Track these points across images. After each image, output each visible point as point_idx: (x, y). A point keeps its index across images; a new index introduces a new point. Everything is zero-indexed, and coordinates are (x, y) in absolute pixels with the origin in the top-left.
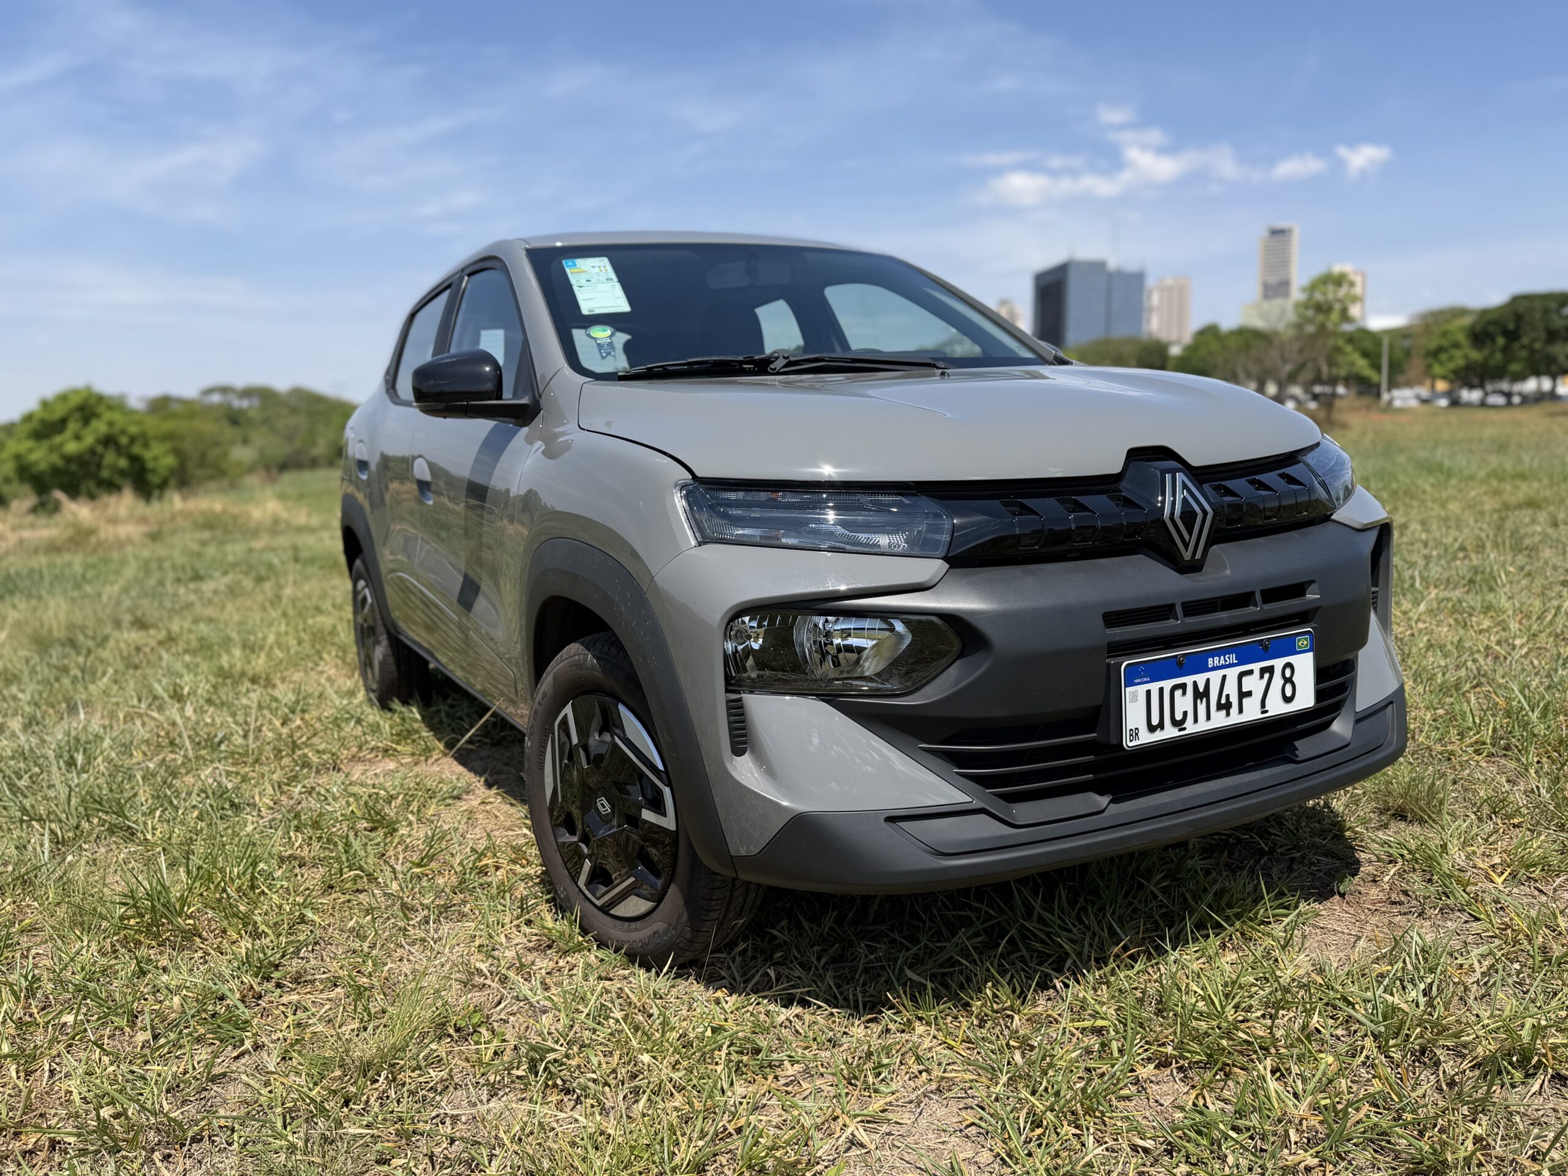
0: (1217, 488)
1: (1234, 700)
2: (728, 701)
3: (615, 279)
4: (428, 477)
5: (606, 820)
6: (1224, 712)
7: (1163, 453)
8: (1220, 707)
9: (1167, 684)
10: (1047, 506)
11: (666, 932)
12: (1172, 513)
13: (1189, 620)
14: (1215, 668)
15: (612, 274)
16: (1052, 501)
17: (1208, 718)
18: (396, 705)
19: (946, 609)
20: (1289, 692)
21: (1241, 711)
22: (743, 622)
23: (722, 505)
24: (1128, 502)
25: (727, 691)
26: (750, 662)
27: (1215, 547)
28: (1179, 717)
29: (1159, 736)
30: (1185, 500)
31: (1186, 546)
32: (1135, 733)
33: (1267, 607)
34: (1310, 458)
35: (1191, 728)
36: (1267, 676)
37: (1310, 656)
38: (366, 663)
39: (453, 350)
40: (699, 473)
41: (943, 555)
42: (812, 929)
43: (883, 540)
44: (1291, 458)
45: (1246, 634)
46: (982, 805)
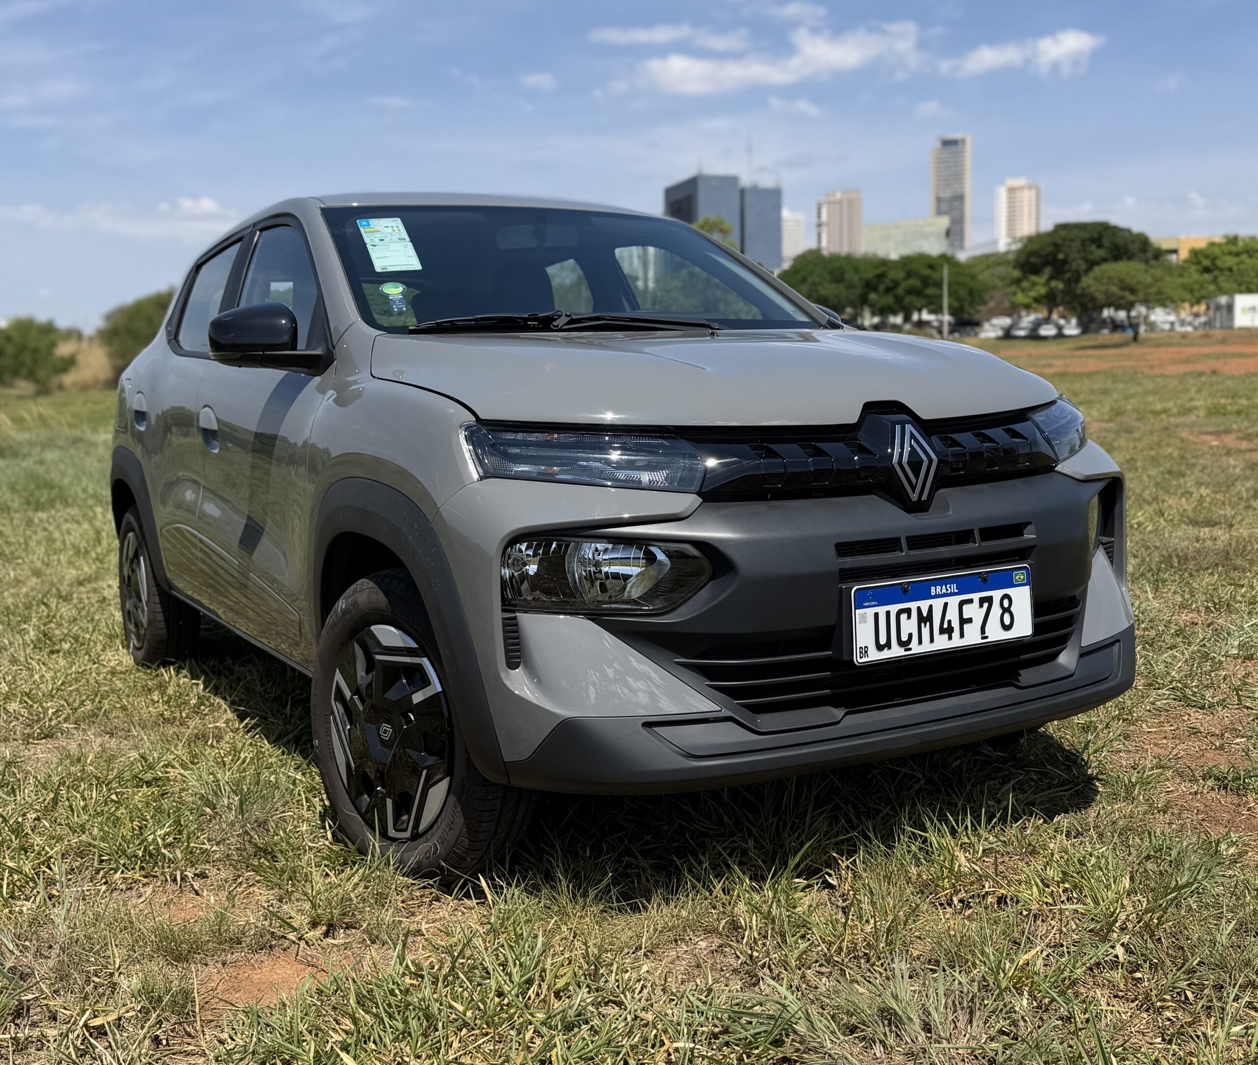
0: (944, 440)
1: (956, 624)
3: (407, 239)
4: (214, 426)
5: (387, 746)
6: (946, 636)
8: (942, 631)
9: (894, 609)
10: (790, 451)
12: (901, 460)
13: (912, 552)
14: (937, 596)
15: (405, 235)
16: (795, 447)
17: (932, 640)
19: (698, 537)
20: (1007, 621)
21: (962, 635)
22: (520, 551)
23: (501, 445)
24: (862, 450)
26: (525, 586)
27: (942, 491)
28: (904, 638)
29: (886, 654)
30: (913, 451)
31: (913, 489)
32: (865, 651)
33: (986, 544)
35: (916, 649)
36: (986, 605)
37: (1026, 590)
41: (697, 490)
43: (645, 477)
44: (1022, 415)
45: (968, 566)
46: (729, 714)
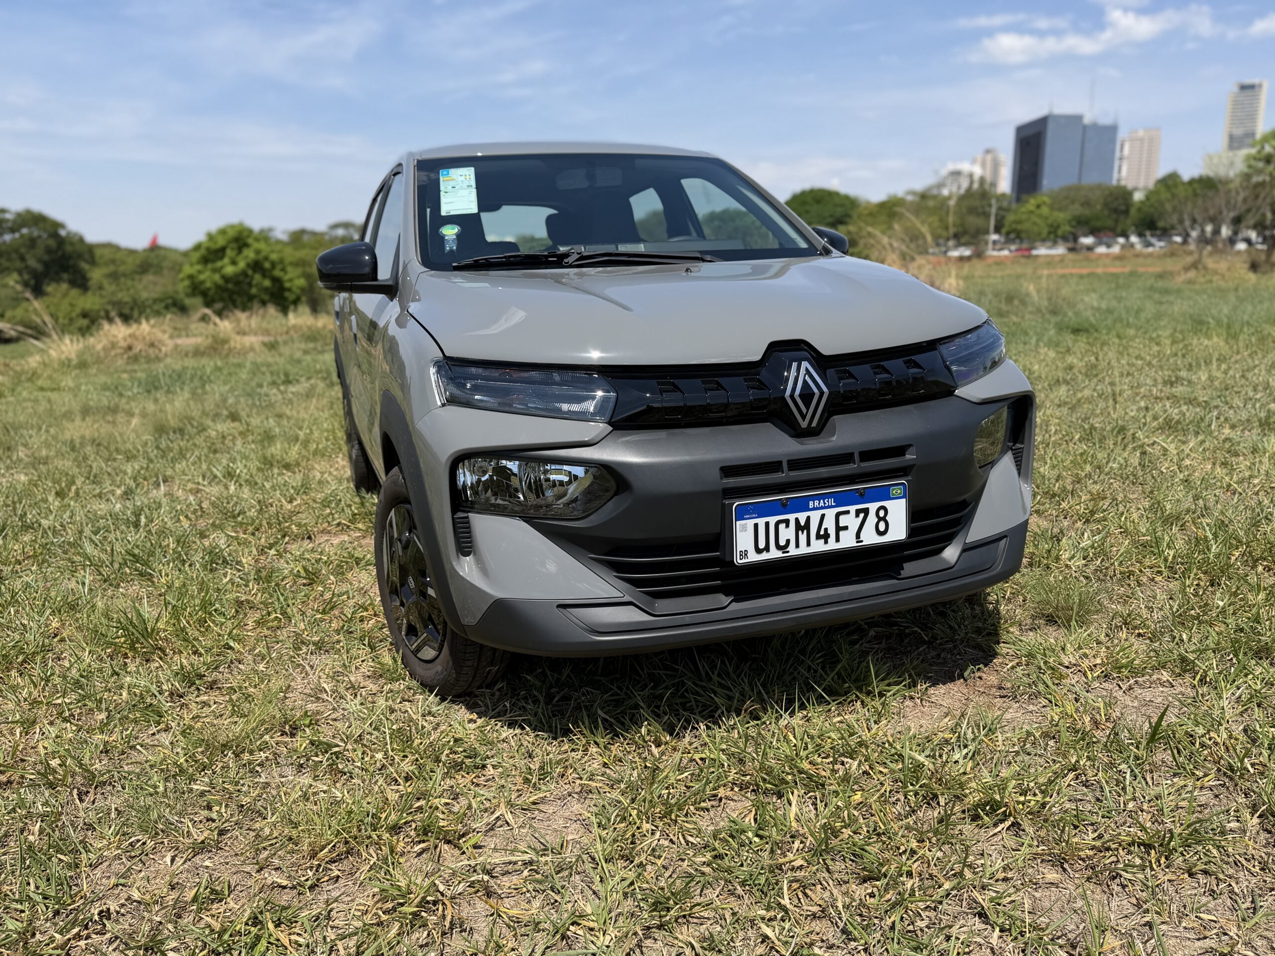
0: (838, 373)
3: (474, 185)
5: (413, 592)
6: (823, 541)
7: (799, 346)
8: (818, 537)
9: (773, 520)
10: (691, 386)
11: (442, 672)
12: (793, 393)
13: (792, 473)
14: (814, 509)
15: (473, 182)
16: (695, 382)
17: (809, 544)
20: (882, 526)
21: (838, 540)
23: (461, 377)
27: (831, 418)
28: (782, 543)
29: (764, 556)
30: (805, 383)
33: (864, 464)
35: (793, 551)
36: (862, 515)
37: (902, 503)
40: (447, 354)
41: (608, 420)
44: (932, 345)
46: (631, 599)
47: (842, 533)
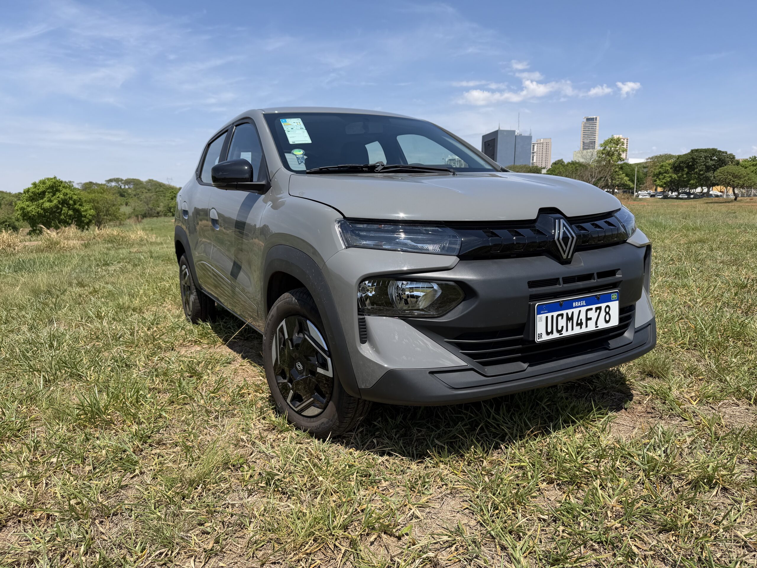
0: (578, 227)
1: (584, 321)
2: (359, 319)
3: (304, 128)
4: (217, 218)
5: (300, 372)
6: (579, 327)
7: (554, 210)
8: (578, 324)
9: (555, 314)
10: (503, 233)
11: (328, 422)
12: (559, 238)
13: (565, 285)
14: (576, 307)
15: (303, 126)
16: (506, 231)
17: (572, 329)
18: (200, 322)
19: (458, 279)
20: (607, 319)
21: (587, 326)
22: (365, 284)
23: (357, 230)
24: (539, 232)
25: (359, 314)
26: (368, 301)
27: (576, 253)
28: (560, 328)
29: (551, 337)
30: (564, 232)
31: (564, 252)
32: (540, 336)
33: (599, 280)
34: (617, 215)
35: (565, 334)
36: (598, 311)
37: (617, 303)
38: (186, 303)
39: (229, 159)
40: (347, 215)
41: (457, 254)
42: (392, 422)
43: (431, 247)
44: (609, 214)
45: (590, 292)
46: (472, 367)
47: (589, 322)
